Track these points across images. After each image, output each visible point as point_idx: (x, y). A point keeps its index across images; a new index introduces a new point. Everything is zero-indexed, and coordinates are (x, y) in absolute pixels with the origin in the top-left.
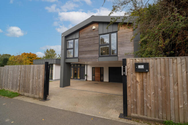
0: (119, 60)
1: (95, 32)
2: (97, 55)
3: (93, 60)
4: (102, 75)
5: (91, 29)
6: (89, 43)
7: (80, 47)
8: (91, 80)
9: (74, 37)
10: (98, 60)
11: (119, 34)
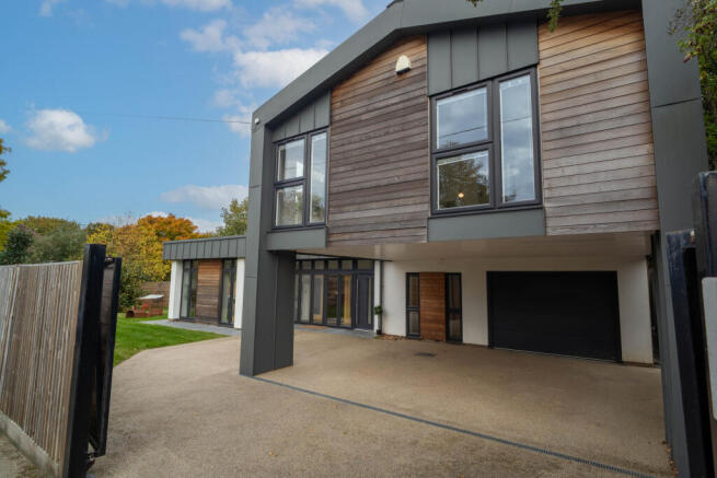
0: (550, 232)
1: (410, 84)
2: (419, 208)
3: (398, 233)
4: (453, 311)
5: (387, 75)
6: (379, 147)
7: (334, 170)
8: (402, 332)
9: (306, 122)
10: (424, 232)
11: (548, 80)
